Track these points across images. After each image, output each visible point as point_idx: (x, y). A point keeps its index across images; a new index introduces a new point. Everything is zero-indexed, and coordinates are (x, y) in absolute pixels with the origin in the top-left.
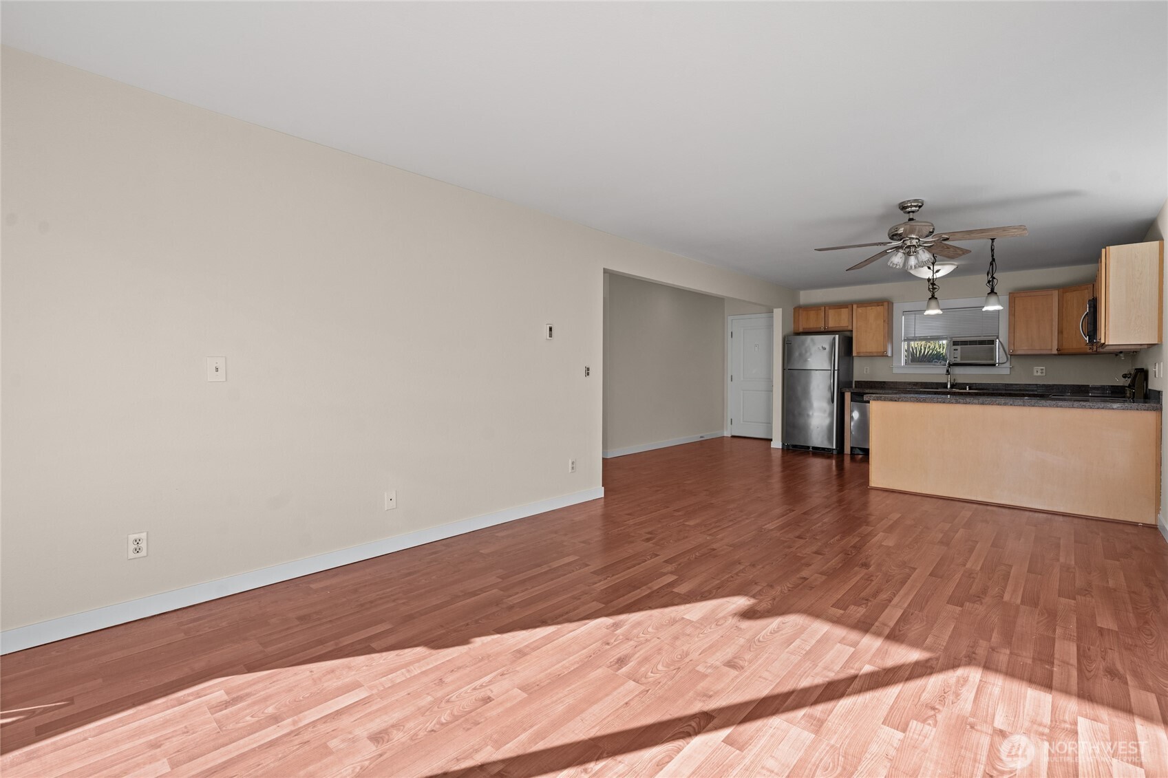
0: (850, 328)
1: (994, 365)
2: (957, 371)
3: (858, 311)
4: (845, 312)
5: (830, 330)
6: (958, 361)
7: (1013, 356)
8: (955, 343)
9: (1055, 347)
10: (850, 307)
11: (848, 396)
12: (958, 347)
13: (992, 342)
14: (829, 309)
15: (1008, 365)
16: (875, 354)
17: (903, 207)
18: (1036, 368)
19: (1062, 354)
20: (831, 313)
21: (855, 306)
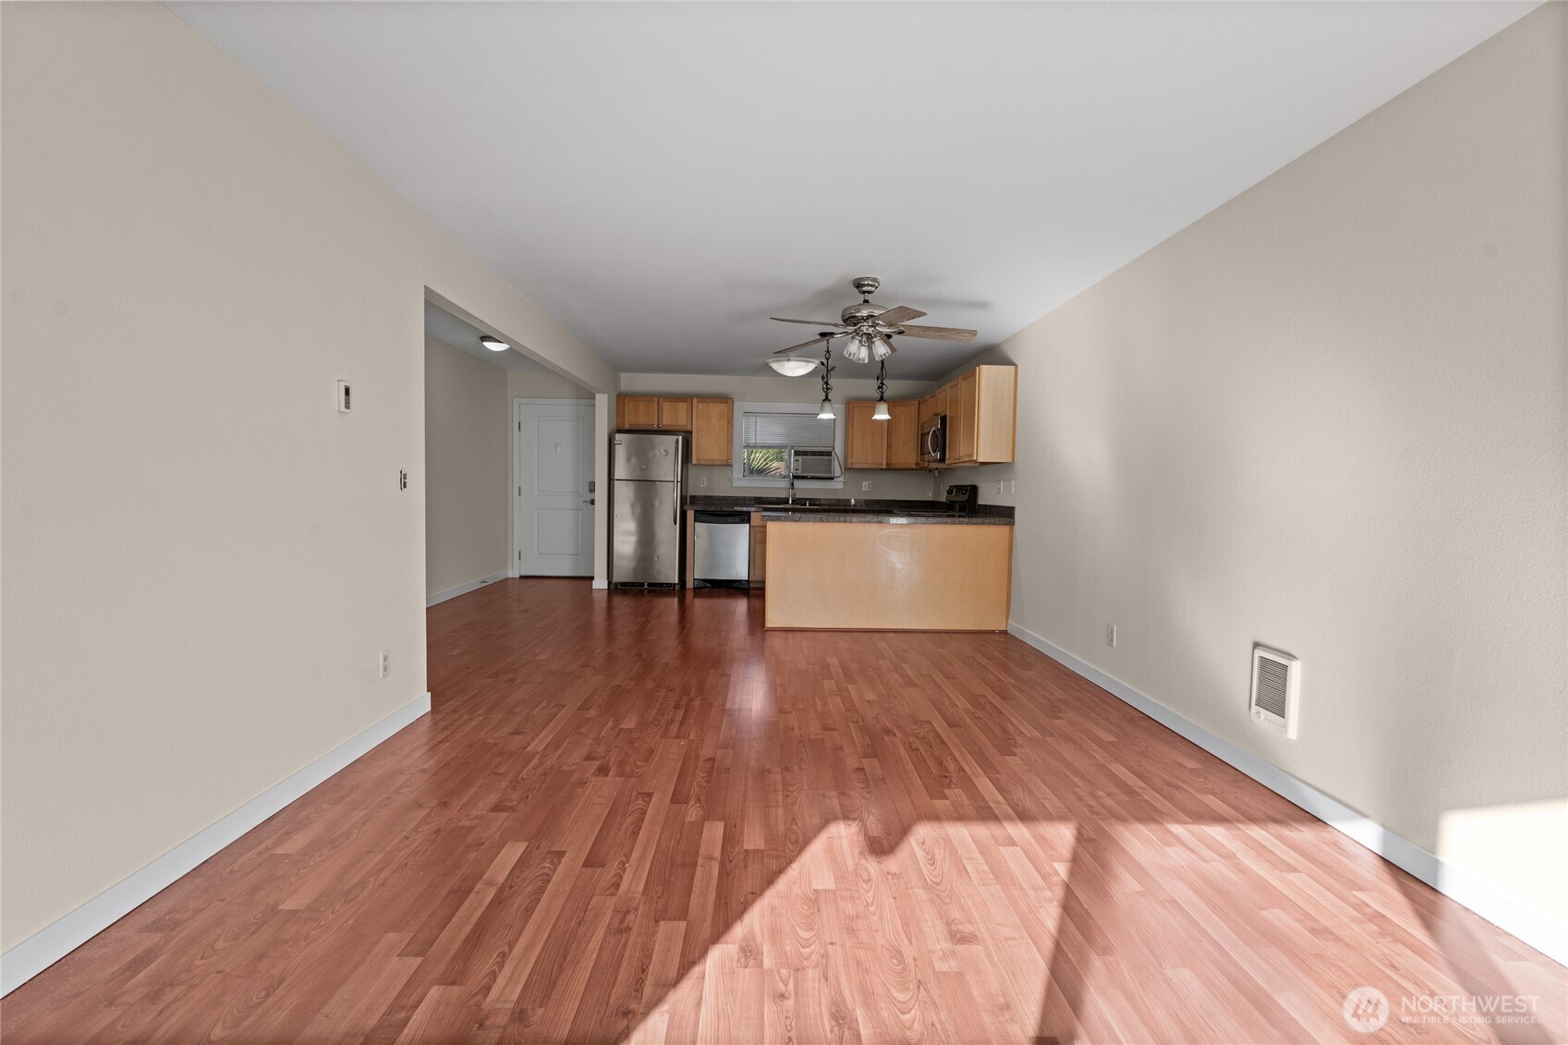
0: (689, 428)
1: (832, 479)
2: (798, 484)
3: (699, 407)
4: (683, 406)
5: (664, 428)
6: (800, 473)
7: (848, 469)
8: (797, 453)
9: (885, 462)
10: (689, 400)
11: (690, 515)
12: (800, 458)
13: (829, 454)
14: (664, 401)
15: (842, 478)
16: (718, 463)
17: (858, 285)
18: (865, 483)
19: (890, 469)
20: (666, 406)
21: (695, 401)
